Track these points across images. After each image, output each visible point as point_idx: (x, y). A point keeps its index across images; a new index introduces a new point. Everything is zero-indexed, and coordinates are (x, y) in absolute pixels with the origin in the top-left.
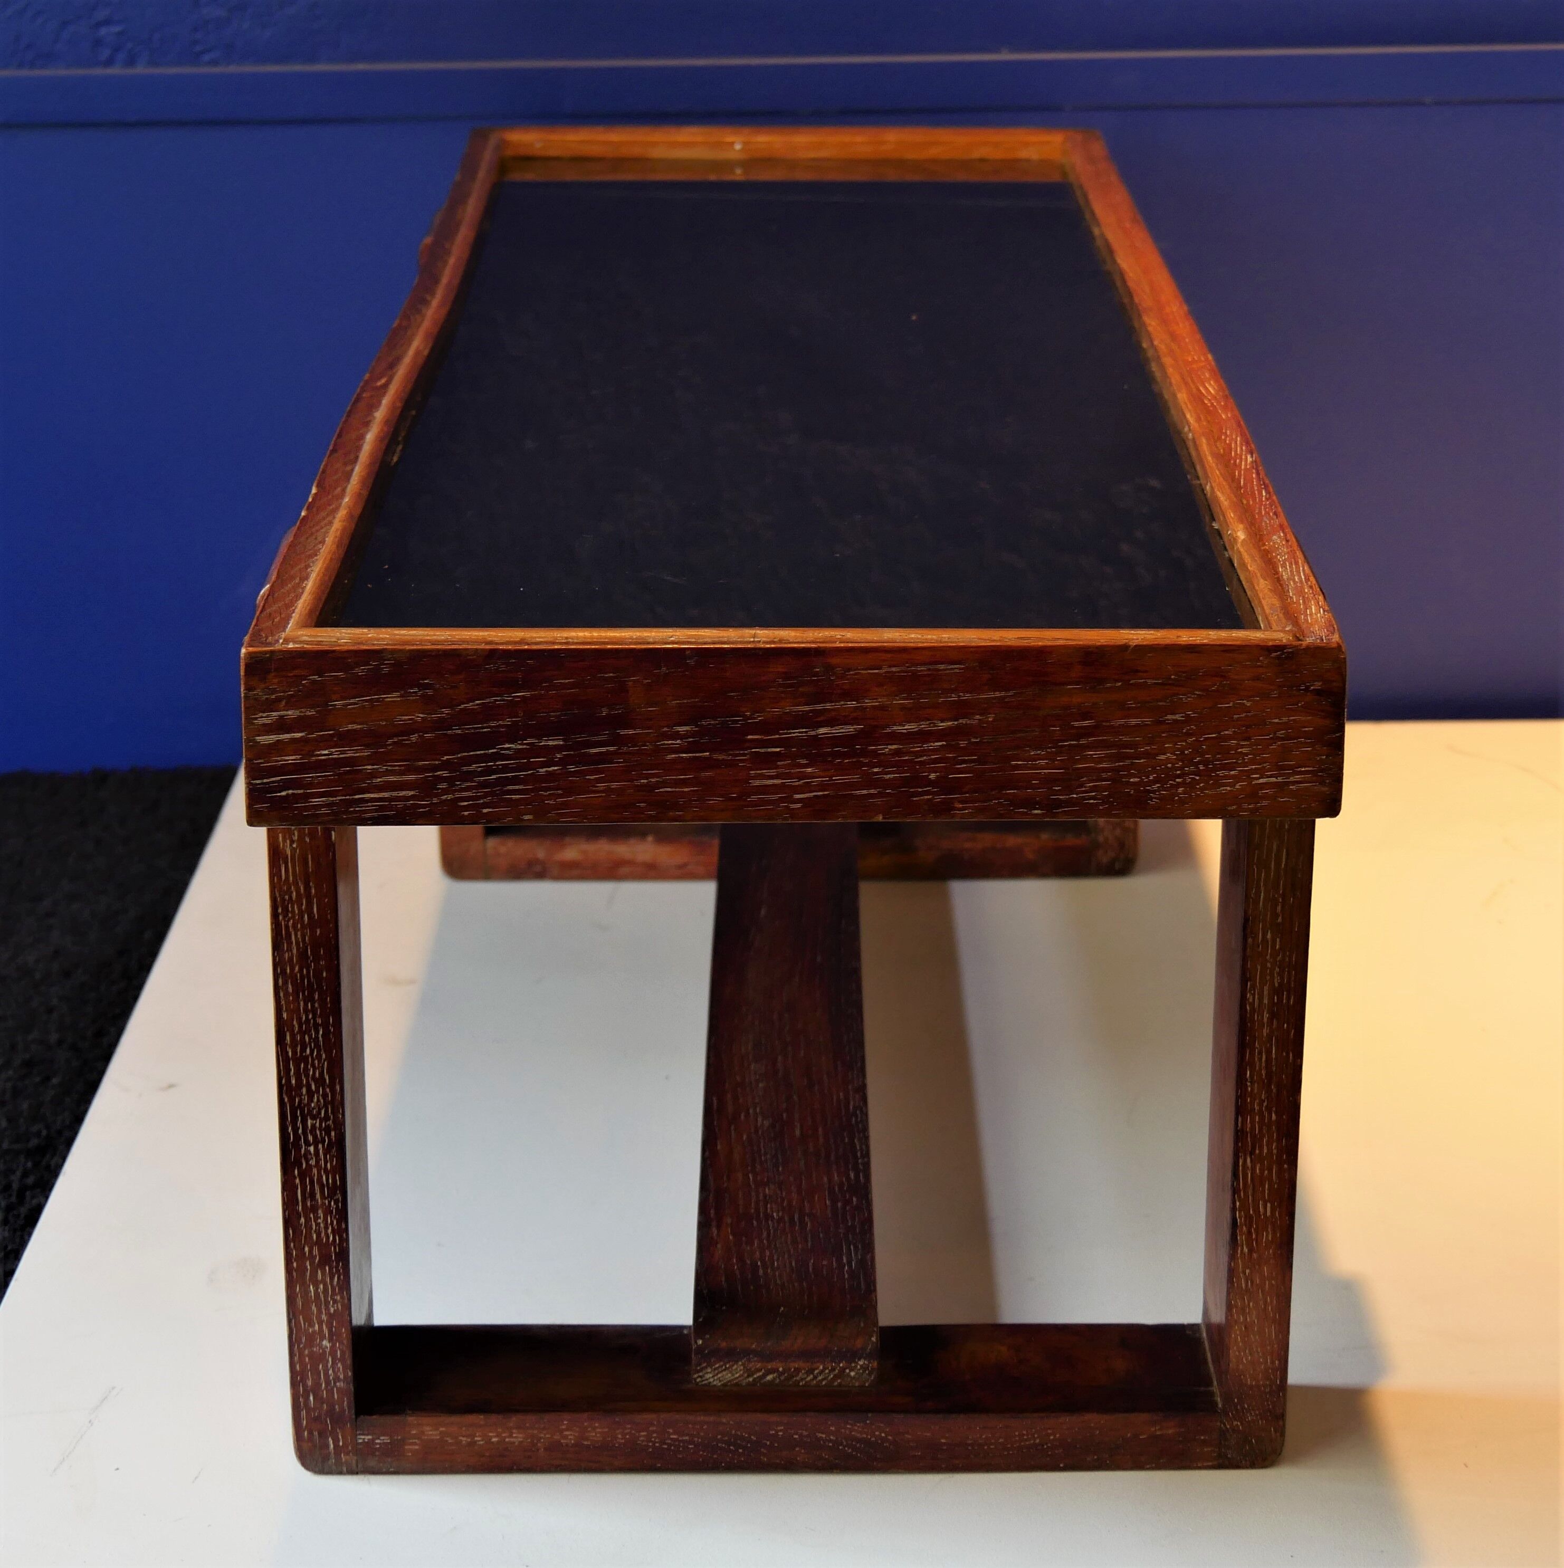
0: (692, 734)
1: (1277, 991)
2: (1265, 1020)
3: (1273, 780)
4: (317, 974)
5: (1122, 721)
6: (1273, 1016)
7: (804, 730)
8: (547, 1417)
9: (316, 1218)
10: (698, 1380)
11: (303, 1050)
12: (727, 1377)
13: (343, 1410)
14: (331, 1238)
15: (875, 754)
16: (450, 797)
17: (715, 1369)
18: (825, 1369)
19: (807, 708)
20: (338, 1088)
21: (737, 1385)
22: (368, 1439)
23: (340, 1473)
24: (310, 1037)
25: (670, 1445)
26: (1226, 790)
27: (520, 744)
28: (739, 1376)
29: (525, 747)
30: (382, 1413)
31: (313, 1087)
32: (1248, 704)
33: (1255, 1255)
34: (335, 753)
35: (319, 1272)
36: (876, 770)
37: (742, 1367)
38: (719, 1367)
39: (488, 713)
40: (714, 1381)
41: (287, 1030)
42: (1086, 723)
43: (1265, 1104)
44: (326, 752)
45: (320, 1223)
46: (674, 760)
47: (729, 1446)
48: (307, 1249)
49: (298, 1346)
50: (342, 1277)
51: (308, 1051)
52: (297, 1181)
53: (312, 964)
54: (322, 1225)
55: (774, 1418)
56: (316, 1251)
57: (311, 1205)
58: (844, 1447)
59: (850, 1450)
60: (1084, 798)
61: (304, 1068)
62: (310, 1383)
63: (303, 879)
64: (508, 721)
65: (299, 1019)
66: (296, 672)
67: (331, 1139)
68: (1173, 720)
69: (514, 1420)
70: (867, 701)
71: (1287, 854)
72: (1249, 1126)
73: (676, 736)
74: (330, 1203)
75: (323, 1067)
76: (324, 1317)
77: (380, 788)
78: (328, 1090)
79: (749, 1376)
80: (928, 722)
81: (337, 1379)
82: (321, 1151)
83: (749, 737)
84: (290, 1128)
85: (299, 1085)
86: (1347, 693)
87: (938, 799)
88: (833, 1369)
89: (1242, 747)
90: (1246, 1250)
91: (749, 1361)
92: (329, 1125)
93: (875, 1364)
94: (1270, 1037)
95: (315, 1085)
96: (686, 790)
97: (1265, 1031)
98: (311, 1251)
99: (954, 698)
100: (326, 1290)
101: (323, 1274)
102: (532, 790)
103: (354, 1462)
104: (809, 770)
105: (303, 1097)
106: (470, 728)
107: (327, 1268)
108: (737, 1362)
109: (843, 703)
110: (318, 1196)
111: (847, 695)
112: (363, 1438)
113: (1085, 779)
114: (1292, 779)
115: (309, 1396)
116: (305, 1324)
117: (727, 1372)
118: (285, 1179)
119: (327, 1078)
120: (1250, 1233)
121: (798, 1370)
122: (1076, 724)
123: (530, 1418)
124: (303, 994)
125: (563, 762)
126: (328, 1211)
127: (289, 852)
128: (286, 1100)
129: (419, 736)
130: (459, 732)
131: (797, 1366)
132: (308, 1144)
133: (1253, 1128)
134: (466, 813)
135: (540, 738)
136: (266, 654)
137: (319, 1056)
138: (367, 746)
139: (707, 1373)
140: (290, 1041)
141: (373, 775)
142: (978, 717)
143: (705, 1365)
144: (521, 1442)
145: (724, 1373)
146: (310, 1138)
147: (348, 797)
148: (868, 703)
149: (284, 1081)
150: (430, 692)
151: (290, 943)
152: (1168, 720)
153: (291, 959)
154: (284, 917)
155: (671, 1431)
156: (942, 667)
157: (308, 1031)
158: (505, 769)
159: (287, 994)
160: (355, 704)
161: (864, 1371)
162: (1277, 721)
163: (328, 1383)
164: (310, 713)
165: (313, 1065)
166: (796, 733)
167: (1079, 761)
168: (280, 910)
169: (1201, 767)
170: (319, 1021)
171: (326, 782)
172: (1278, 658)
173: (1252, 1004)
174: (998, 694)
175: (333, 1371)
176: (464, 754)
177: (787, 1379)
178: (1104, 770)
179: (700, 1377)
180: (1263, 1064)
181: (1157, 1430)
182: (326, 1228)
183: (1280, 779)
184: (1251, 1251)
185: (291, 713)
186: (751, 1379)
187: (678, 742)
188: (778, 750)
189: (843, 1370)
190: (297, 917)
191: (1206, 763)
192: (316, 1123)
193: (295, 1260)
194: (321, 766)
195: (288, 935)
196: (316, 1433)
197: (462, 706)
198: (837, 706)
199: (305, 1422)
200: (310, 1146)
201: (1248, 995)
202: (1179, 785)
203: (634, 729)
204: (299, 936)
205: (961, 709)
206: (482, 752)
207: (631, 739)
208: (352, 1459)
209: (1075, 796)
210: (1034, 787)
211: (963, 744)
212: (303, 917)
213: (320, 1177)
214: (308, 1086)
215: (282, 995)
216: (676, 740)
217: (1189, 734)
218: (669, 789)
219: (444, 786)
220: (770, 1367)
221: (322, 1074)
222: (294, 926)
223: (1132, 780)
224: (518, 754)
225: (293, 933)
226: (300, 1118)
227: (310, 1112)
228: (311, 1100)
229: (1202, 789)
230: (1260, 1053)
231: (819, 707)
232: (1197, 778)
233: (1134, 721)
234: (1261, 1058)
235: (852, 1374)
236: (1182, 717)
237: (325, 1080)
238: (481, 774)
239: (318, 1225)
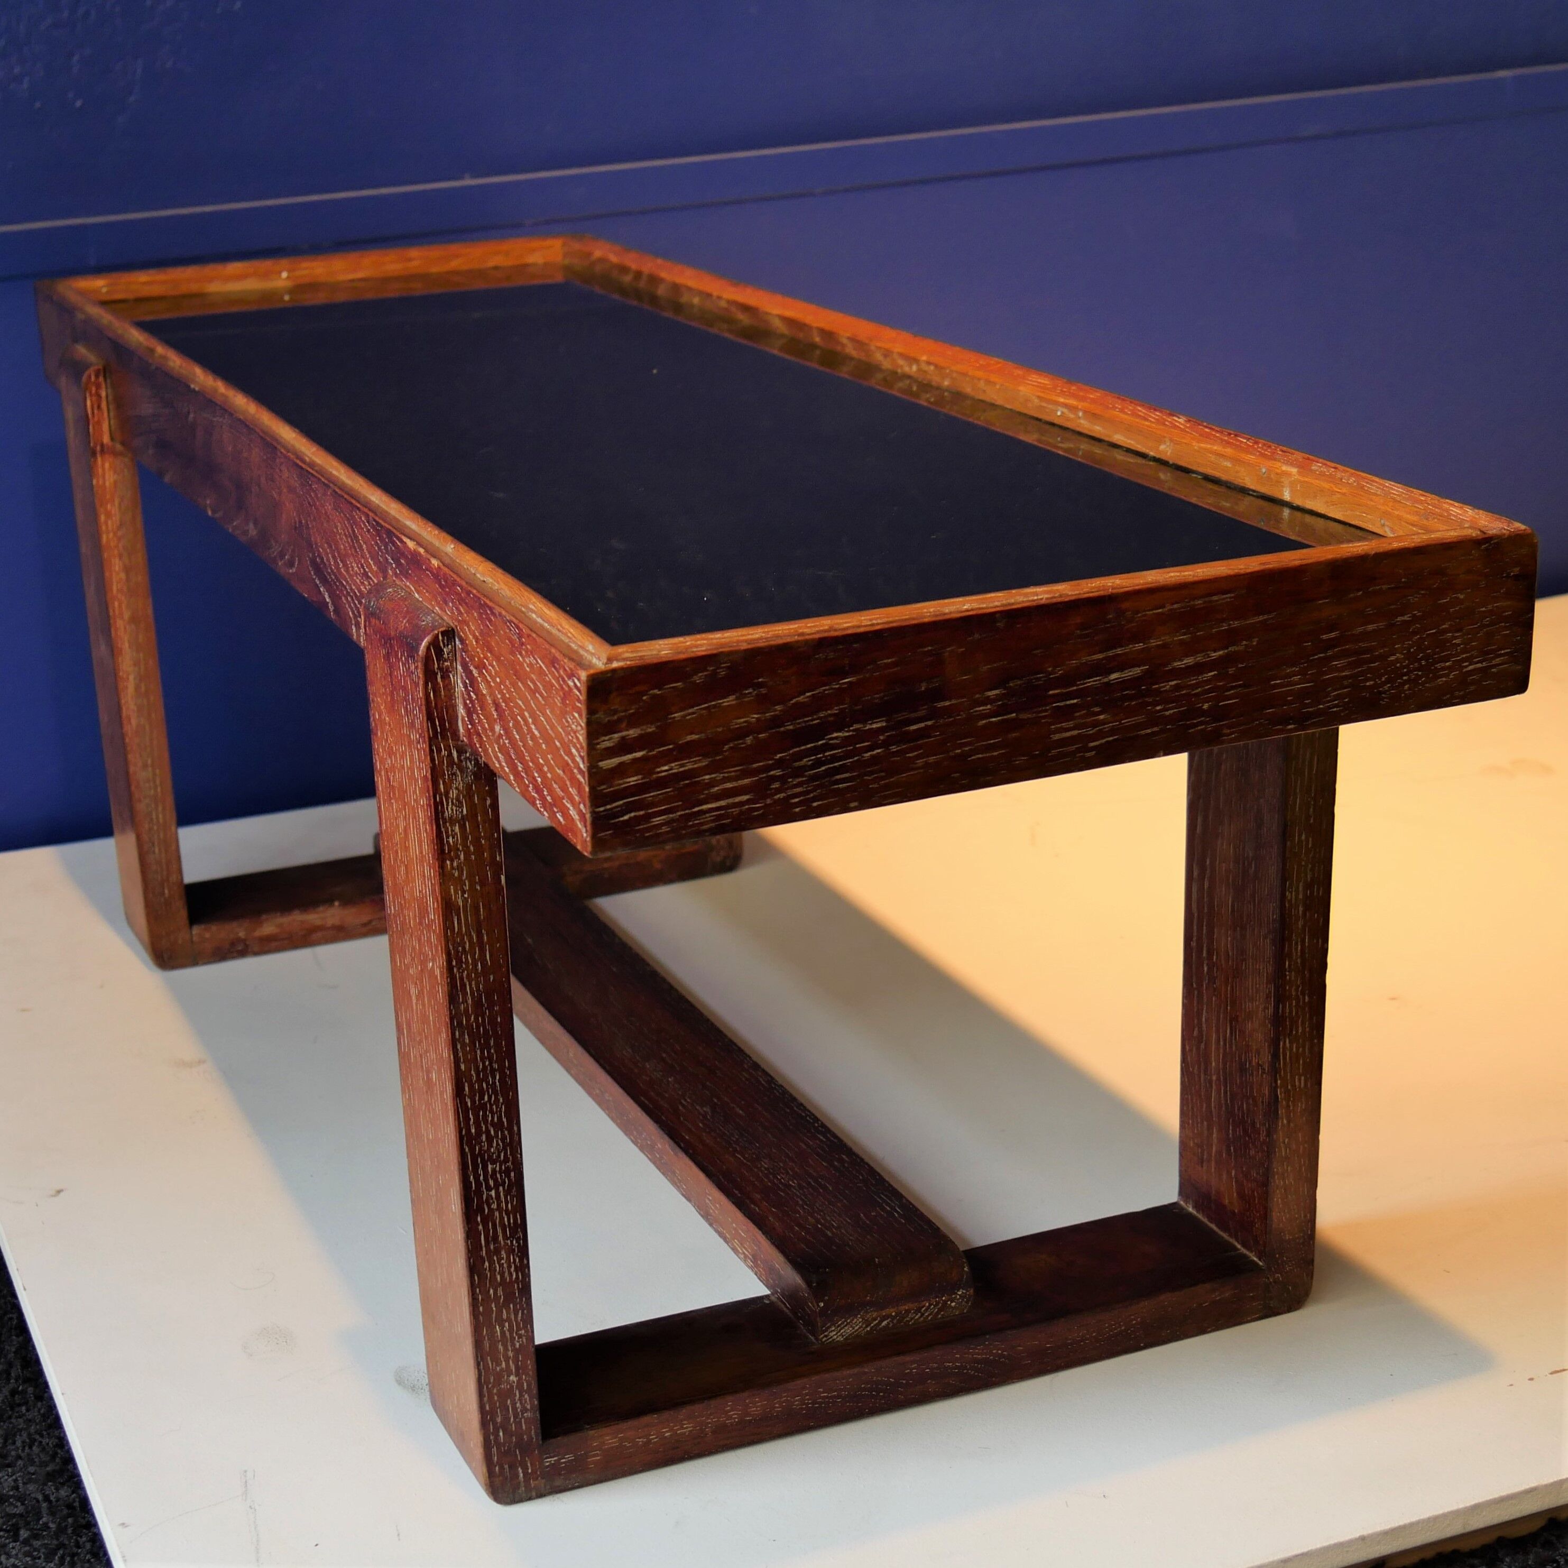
0: (998, 697)
1: (1309, 886)
2: (1301, 912)
3: (1479, 665)
4: (493, 1021)
5: (1360, 629)
6: (1307, 908)
7: (1098, 678)
8: (713, 1403)
9: (500, 1259)
10: (824, 1340)
11: (481, 1098)
12: (849, 1331)
13: (531, 1438)
14: (514, 1276)
15: (1158, 692)
16: (782, 795)
17: (838, 1326)
18: (930, 1305)
19: (1100, 656)
20: (515, 1128)
21: (857, 1336)
22: (554, 1461)
23: (530, 1499)
24: (488, 1084)
25: (820, 1403)
26: (1442, 681)
27: (847, 732)
28: (859, 1328)
29: (851, 733)
30: (566, 1433)
31: (492, 1132)
32: (1462, 597)
33: (1292, 1125)
34: (674, 768)
35: (504, 1311)
36: (1158, 708)
37: (861, 1320)
38: (841, 1324)
39: (819, 703)
40: (837, 1337)
41: (466, 1081)
42: (1333, 635)
43: (1300, 988)
44: (666, 768)
45: (503, 1264)
46: (984, 726)
47: (871, 1392)
48: (491, 1291)
49: (487, 1387)
50: (525, 1311)
51: (486, 1098)
52: (481, 1227)
53: (487, 1011)
54: (505, 1265)
55: (908, 1358)
56: (500, 1291)
57: (494, 1248)
58: (968, 1370)
59: (973, 1372)
60: (1329, 708)
61: (482, 1115)
62: (499, 1420)
63: (475, 929)
64: (835, 711)
65: (477, 1068)
66: (638, 688)
67: (511, 1180)
68: (1403, 620)
69: (685, 1411)
70: (1152, 641)
71: (1318, 760)
72: (1288, 1011)
73: (988, 701)
74: (512, 1242)
75: (501, 1111)
76: (510, 1354)
77: (717, 797)
78: (506, 1132)
79: (867, 1327)
80: (1202, 655)
81: (524, 1410)
82: (502, 1194)
83: (1051, 692)
84: (472, 1177)
85: (479, 1132)
86: (1538, 575)
87: (1209, 728)
88: (937, 1303)
89: (1456, 638)
90: (1285, 1121)
91: (867, 1312)
92: (508, 1166)
93: (972, 1291)
94: (1304, 926)
95: (494, 1130)
96: (995, 754)
97: (1300, 923)
98: (495, 1293)
99: (1225, 627)
100: (511, 1326)
101: (508, 1313)
102: (858, 776)
103: (543, 1485)
104: (1102, 717)
105: (483, 1144)
106: (801, 722)
107: (511, 1306)
108: (856, 1316)
109: (1131, 646)
110: (501, 1238)
111: (1135, 639)
112: (549, 1461)
113: (1330, 689)
114: (1494, 662)
115: (499, 1432)
116: (492, 1364)
117: (848, 1326)
118: (469, 1228)
119: (505, 1120)
120: (1288, 1106)
121: (908, 1312)
122: (1324, 637)
123: (697, 1408)
124: (480, 1042)
125: (886, 744)
126: (510, 1251)
127: (461, 904)
128: (467, 1150)
129: (754, 738)
130: (791, 727)
131: (907, 1308)
132: (489, 1189)
133: (1291, 1012)
134: (797, 810)
135: (864, 722)
136: (607, 674)
137: (497, 1100)
138: (705, 756)
139: (832, 1331)
140: (469, 1091)
141: (712, 783)
142: (1244, 642)
143: (829, 1324)
144: (690, 1431)
145: (846, 1328)
146: (491, 1183)
147: (687, 811)
148: (1154, 643)
149: (464, 1132)
150: (763, 691)
151: (465, 994)
152: (1398, 621)
153: (466, 1010)
154: (459, 969)
155: (821, 1390)
156: (1215, 598)
157: (485, 1079)
158: (834, 759)
159: (464, 1045)
160: (693, 713)
161: (963, 1300)
162: (1484, 609)
163: (516, 1416)
164: (651, 729)
165: (492, 1112)
166: (1091, 682)
167: (1326, 673)
168: (454, 963)
169: (1423, 663)
170: (496, 1066)
171: (667, 799)
172: (1486, 549)
173: (1290, 901)
174: (1261, 618)
175: (521, 1403)
176: (795, 750)
177: (899, 1321)
178: (1346, 677)
179: (826, 1336)
180: (1299, 954)
181: (1217, 1296)
182: (509, 1267)
183: (1484, 664)
184: (1289, 1122)
185: (633, 733)
186: (868, 1329)
187: (989, 707)
188: (1075, 701)
189: (945, 1302)
190: (471, 967)
191: (1426, 658)
192: (496, 1167)
193: (481, 1305)
194: (661, 783)
195: (463, 986)
196: (506, 1467)
197: (794, 701)
198: (1127, 649)
199: (496, 1458)
200: (491, 1191)
201: (1287, 894)
202: (1405, 682)
203: (950, 700)
204: (473, 986)
205: (1231, 637)
206: (812, 745)
207: (948, 711)
208: (541, 1483)
209: (1321, 706)
210: (1291, 703)
211: (1231, 671)
212: (476, 965)
213: (502, 1218)
214: (488, 1132)
215: (459, 1047)
216: (987, 705)
217: (1415, 633)
218: (980, 756)
219: (776, 785)
220: (884, 1314)
221: (500, 1118)
222: (469, 976)
223: (1368, 684)
224: (846, 741)
225: (467, 983)
226: (480, 1165)
227: (490, 1157)
228: (490, 1146)
229: (1423, 684)
230: (1296, 944)
231: (1110, 653)
232: (1420, 673)
233: (1370, 627)
234: (1297, 948)
235: (953, 1304)
236: (1409, 617)
237: (504, 1123)
238: (813, 767)
239: (501, 1265)
